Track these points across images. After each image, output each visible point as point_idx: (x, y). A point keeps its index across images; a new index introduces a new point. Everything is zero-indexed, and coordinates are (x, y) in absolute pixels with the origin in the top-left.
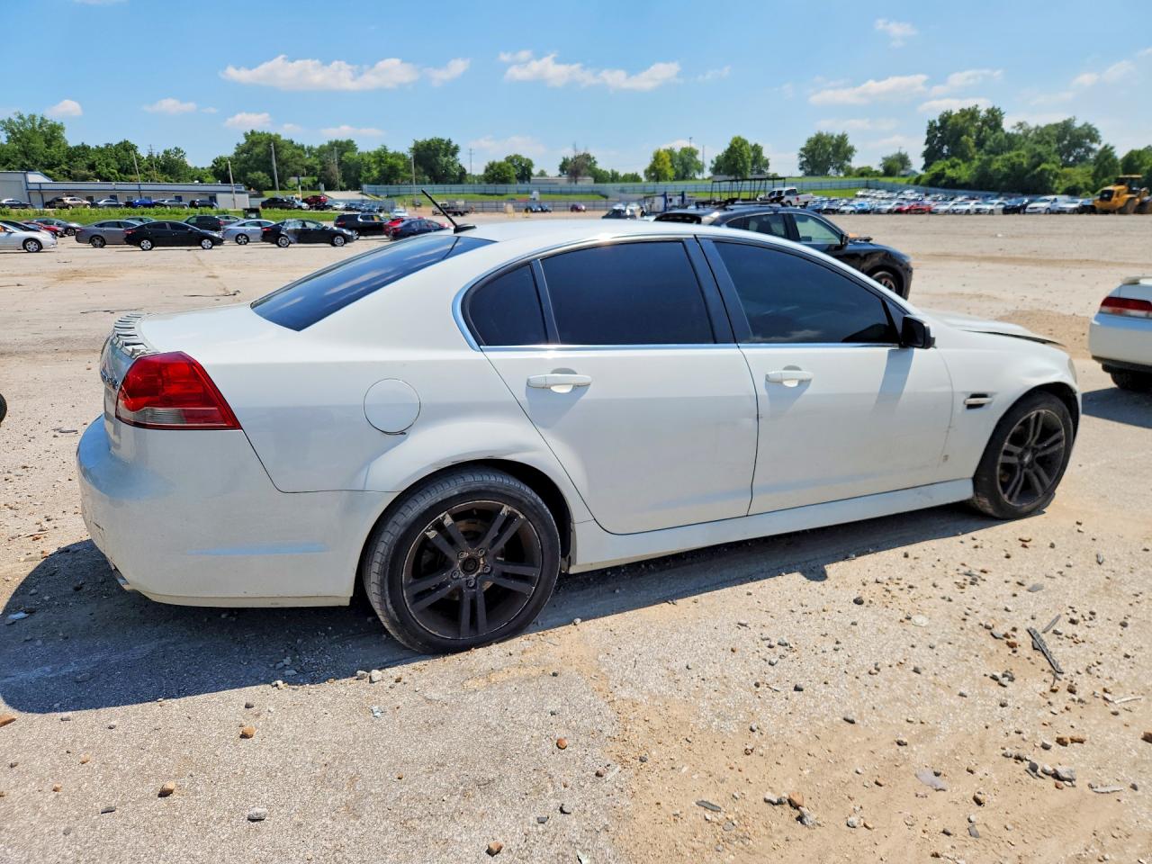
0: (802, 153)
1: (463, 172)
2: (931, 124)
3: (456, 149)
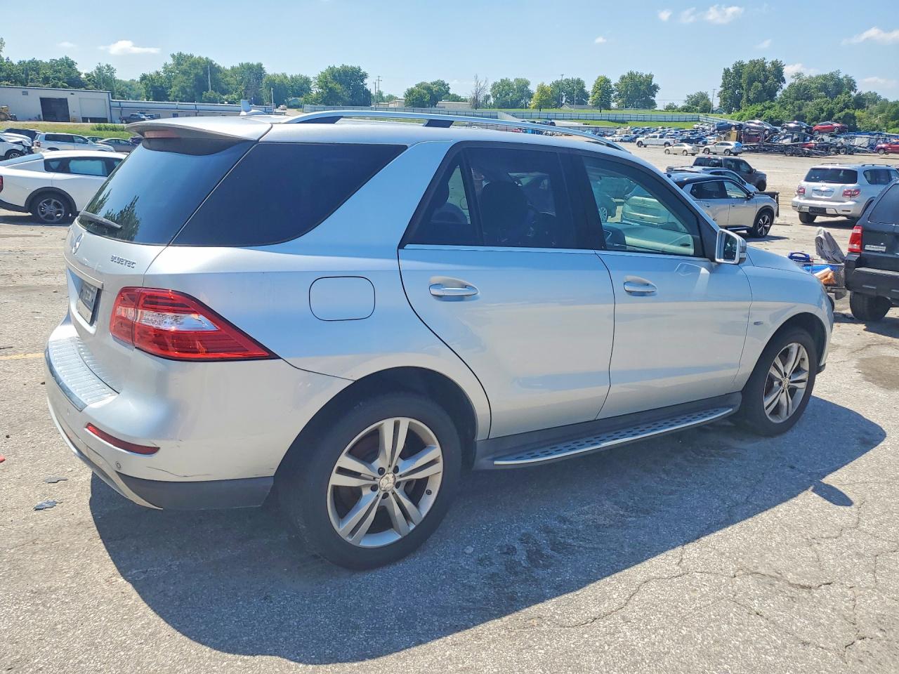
2: (727, 72)
3: (364, 75)
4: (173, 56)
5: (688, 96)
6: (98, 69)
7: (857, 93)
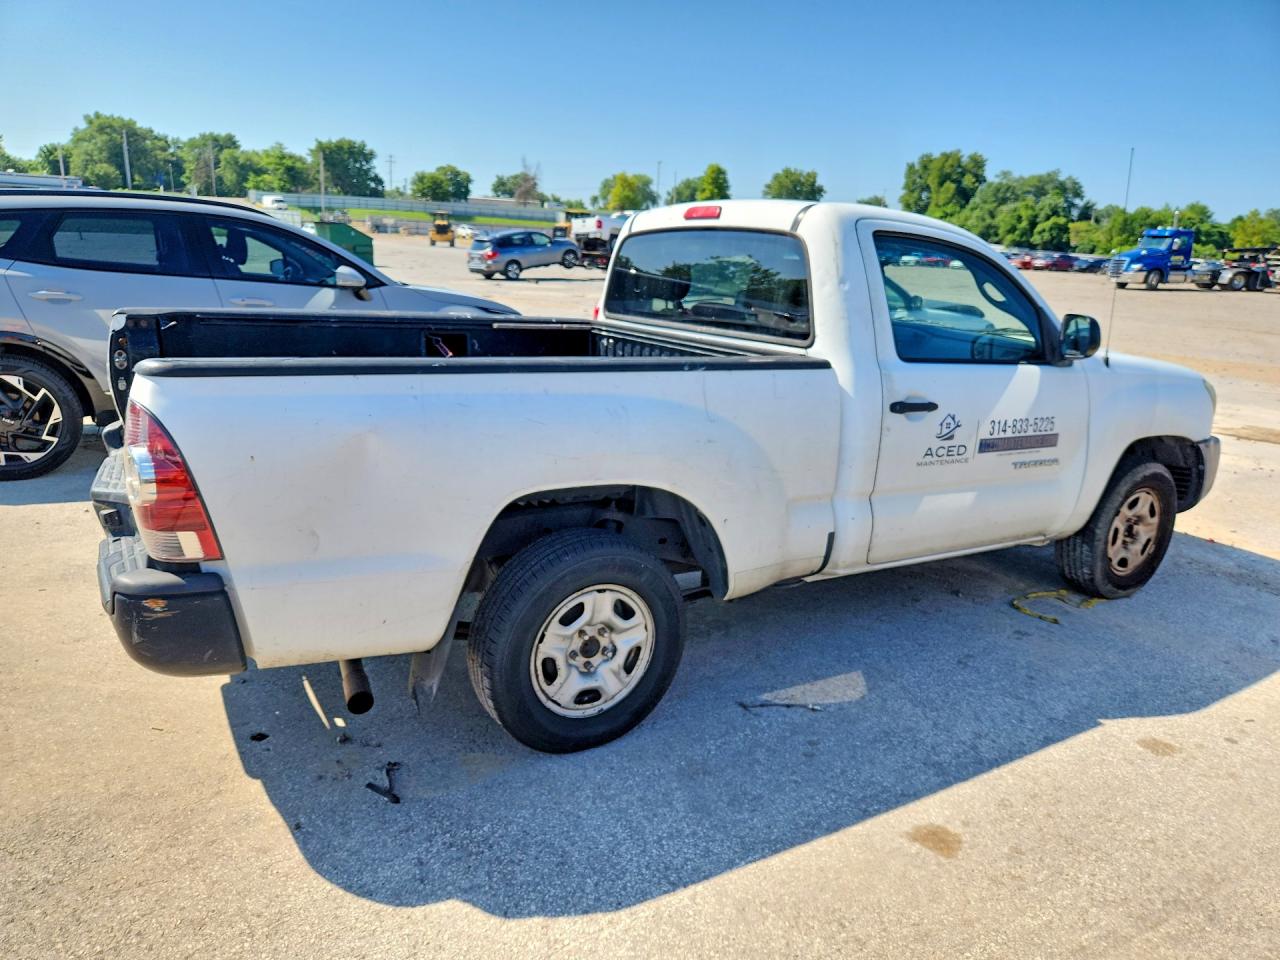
1: (379, 181)
3: (372, 155)
7: (1085, 200)
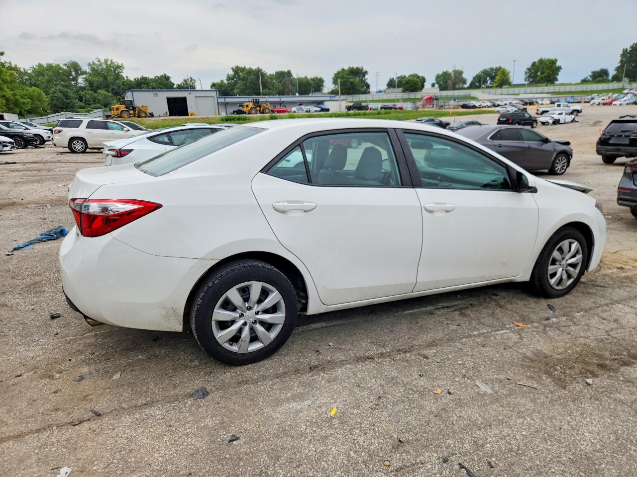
0: (527, 71)
1: (368, 86)
2: (625, 51)
3: (366, 73)
4: (232, 69)
5: (593, 72)
6: (185, 81)
